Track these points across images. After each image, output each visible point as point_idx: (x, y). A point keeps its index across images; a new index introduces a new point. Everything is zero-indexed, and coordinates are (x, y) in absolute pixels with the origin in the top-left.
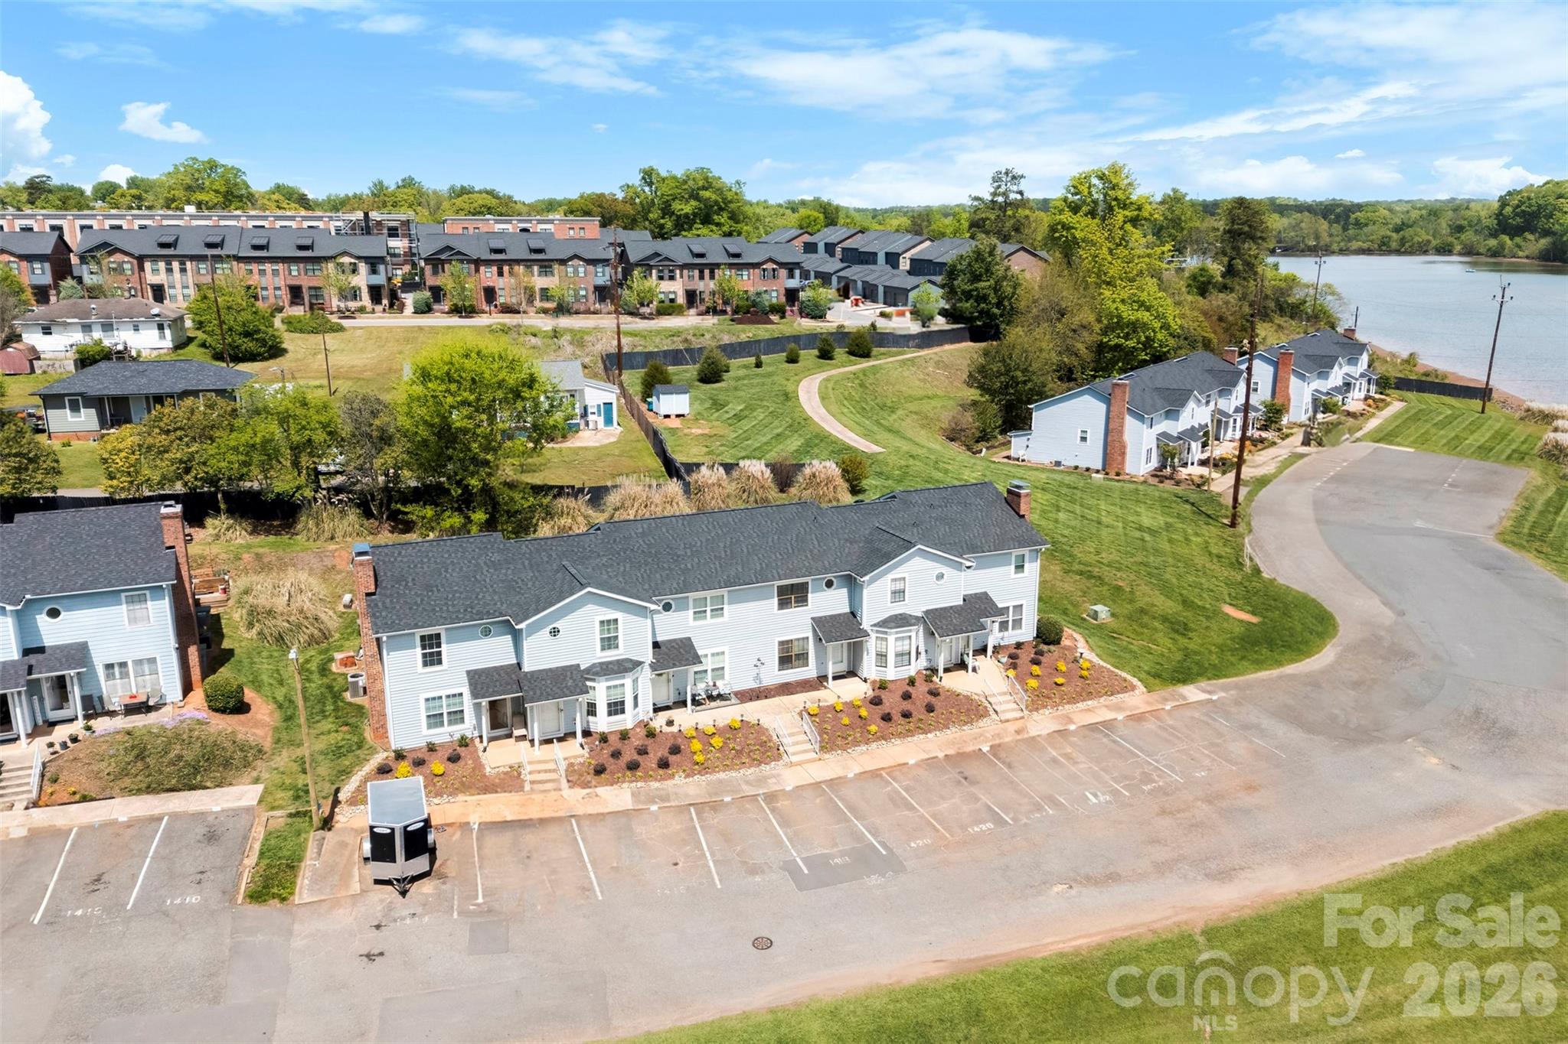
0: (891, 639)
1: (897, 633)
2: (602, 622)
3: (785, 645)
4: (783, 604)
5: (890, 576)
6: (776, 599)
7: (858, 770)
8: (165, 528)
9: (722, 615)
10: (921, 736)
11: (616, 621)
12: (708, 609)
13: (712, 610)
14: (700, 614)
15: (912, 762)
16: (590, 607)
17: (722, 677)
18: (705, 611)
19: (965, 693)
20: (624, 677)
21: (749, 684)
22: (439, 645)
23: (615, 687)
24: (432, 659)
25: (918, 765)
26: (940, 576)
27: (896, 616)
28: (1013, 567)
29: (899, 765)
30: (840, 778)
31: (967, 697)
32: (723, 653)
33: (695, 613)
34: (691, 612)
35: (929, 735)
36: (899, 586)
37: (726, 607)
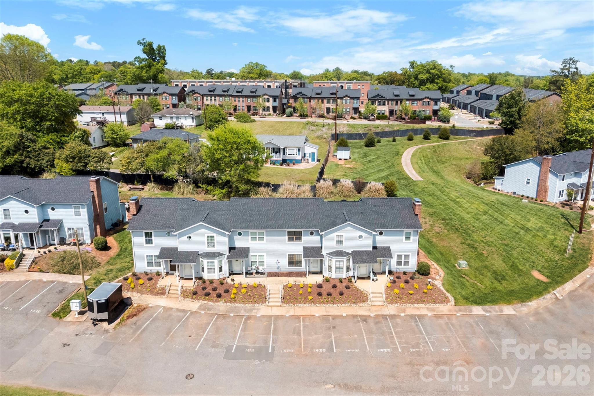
0: (334, 261)
1: (336, 258)
2: (208, 237)
3: (291, 257)
4: (290, 239)
5: (336, 234)
6: (287, 237)
7: (292, 313)
8: (91, 185)
9: (263, 240)
10: (331, 305)
11: (214, 236)
12: (257, 237)
13: (259, 238)
14: (254, 239)
15: (317, 315)
16: (203, 230)
17: (263, 265)
18: (256, 238)
19: (362, 290)
20: (214, 259)
21: (275, 270)
22: (151, 236)
23: (211, 262)
24: (149, 242)
25: (319, 317)
26: (361, 237)
27: (338, 251)
28: (404, 237)
29: (311, 315)
30: (282, 316)
31: (361, 292)
32: (264, 256)
33: (251, 238)
34: (250, 237)
35: (335, 305)
36: (340, 238)
37: (265, 237)
